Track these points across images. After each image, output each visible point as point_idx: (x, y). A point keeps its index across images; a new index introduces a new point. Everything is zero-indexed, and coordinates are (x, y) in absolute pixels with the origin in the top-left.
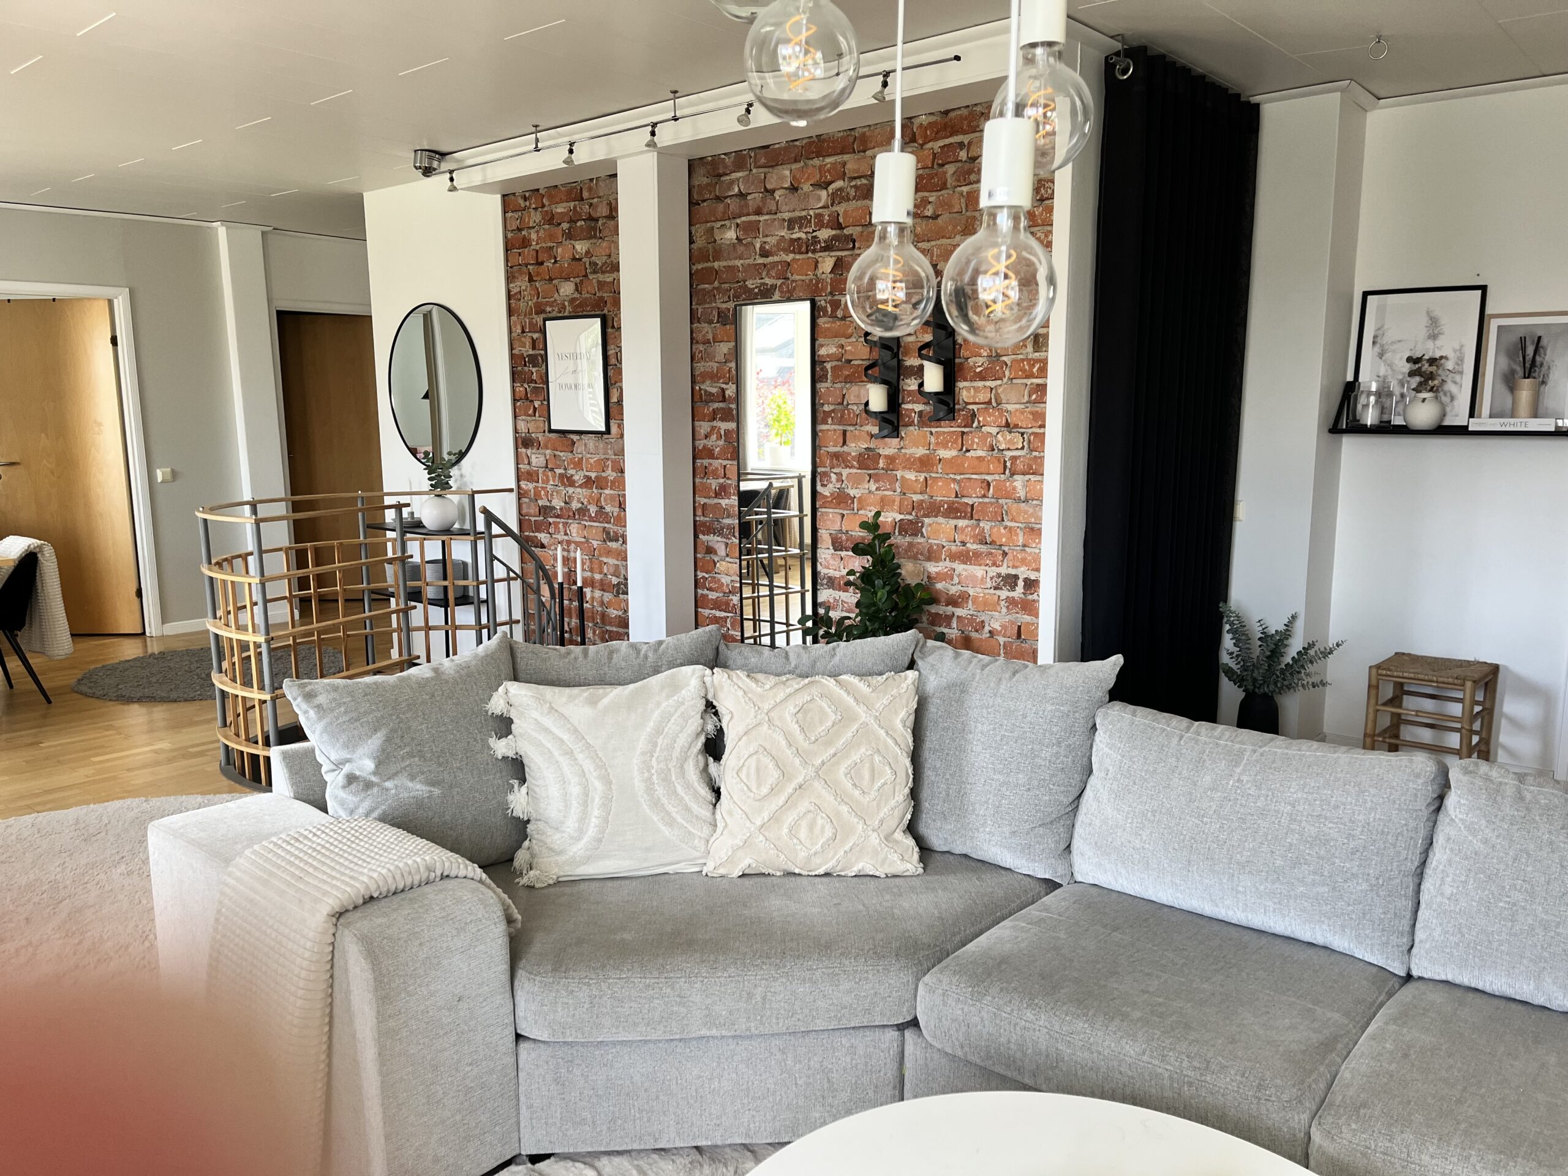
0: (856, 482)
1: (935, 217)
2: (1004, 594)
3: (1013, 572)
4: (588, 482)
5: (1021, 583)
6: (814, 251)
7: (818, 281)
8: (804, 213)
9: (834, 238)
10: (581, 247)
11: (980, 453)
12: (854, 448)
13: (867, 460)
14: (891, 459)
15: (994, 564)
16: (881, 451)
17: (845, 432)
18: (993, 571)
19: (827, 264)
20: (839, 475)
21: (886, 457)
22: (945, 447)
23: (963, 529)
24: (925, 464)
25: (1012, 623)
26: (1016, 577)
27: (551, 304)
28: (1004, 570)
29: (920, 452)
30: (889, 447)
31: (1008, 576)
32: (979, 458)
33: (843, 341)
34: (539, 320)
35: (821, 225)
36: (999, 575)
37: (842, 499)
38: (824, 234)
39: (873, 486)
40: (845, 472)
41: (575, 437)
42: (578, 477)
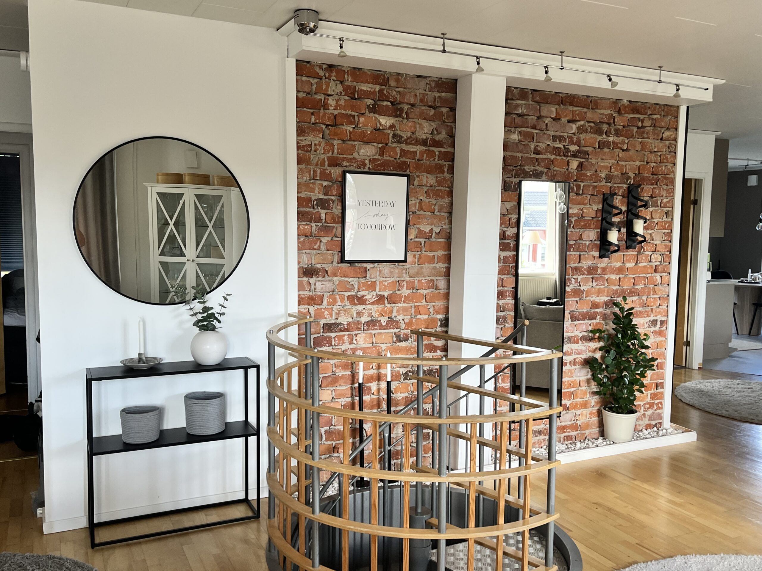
0: (586, 281)
2: (652, 329)
3: (655, 318)
5: (659, 323)
6: (567, 156)
7: (569, 173)
8: (562, 134)
9: (578, 151)
10: (385, 121)
11: (645, 264)
12: (585, 264)
13: (592, 270)
14: (604, 269)
15: (648, 316)
16: (599, 265)
17: (580, 255)
18: (648, 319)
19: (574, 164)
20: (576, 279)
21: (602, 268)
22: (630, 262)
23: (635, 301)
24: (620, 270)
25: (655, 342)
26: (657, 320)
27: (349, 160)
28: (652, 318)
29: (618, 264)
30: (604, 263)
31: (654, 321)
32: (644, 267)
33: (582, 206)
34: (336, 172)
35: (572, 143)
36: (650, 321)
37: (577, 293)
38: (573, 148)
39: (594, 284)
40: (580, 277)
41: (368, 266)
42: (370, 296)
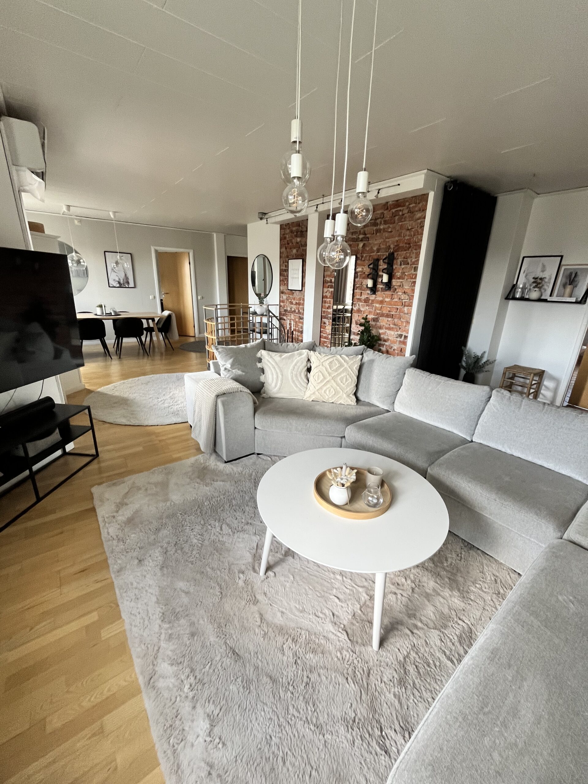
0: (363, 306)
1: (391, 232)
2: (398, 339)
3: (401, 333)
4: (296, 304)
5: (403, 337)
6: (358, 241)
7: (358, 249)
8: (356, 230)
9: (364, 237)
10: (299, 239)
11: (396, 300)
12: (363, 297)
13: (366, 301)
14: (373, 301)
15: (397, 331)
16: (370, 298)
17: (361, 293)
18: (396, 333)
19: (361, 245)
20: (359, 304)
21: (372, 300)
22: (387, 298)
23: (390, 321)
24: (381, 302)
25: (400, 347)
26: (402, 335)
27: (290, 255)
28: (399, 333)
29: (381, 299)
30: (373, 297)
31: (400, 334)
32: (396, 302)
33: (363, 267)
34: (287, 259)
35: (360, 234)
36: (398, 334)
37: (359, 311)
38: (361, 236)
39: (367, 308)
40: (361, 304)
41: (294, 291)
42: (294, 302)
